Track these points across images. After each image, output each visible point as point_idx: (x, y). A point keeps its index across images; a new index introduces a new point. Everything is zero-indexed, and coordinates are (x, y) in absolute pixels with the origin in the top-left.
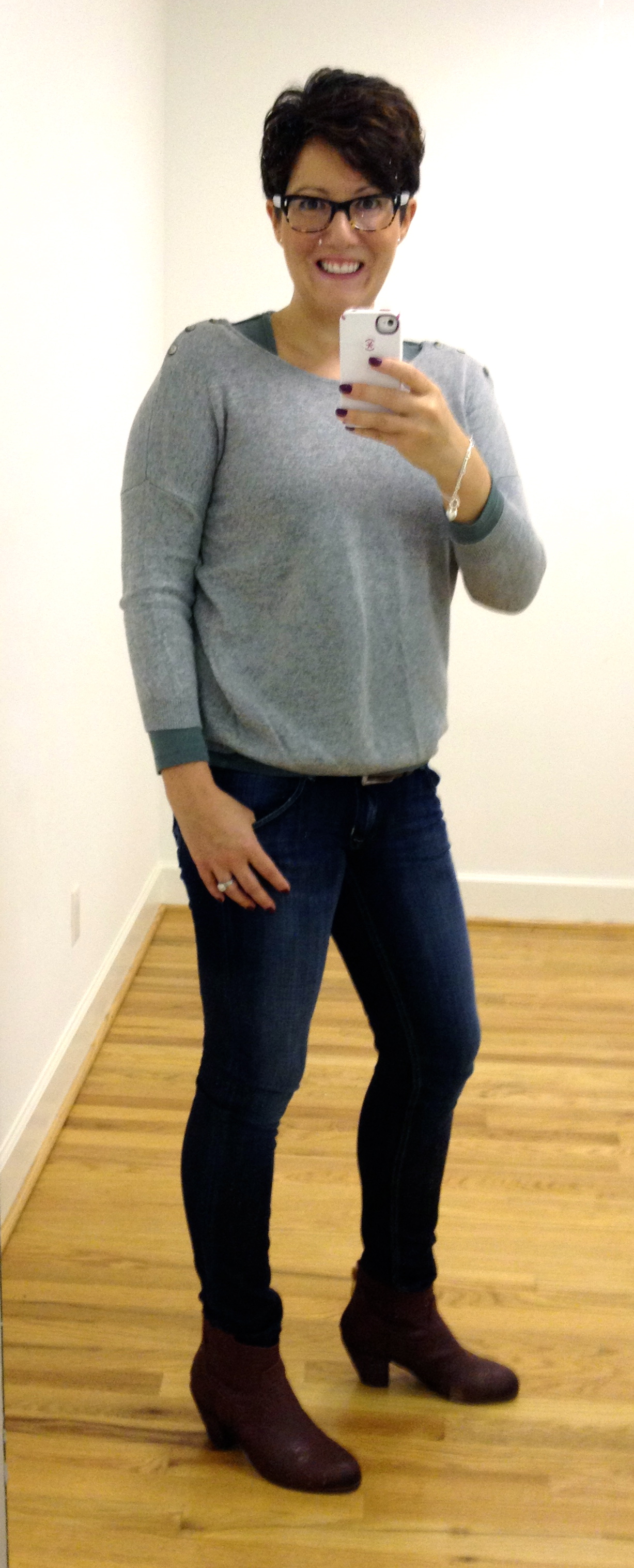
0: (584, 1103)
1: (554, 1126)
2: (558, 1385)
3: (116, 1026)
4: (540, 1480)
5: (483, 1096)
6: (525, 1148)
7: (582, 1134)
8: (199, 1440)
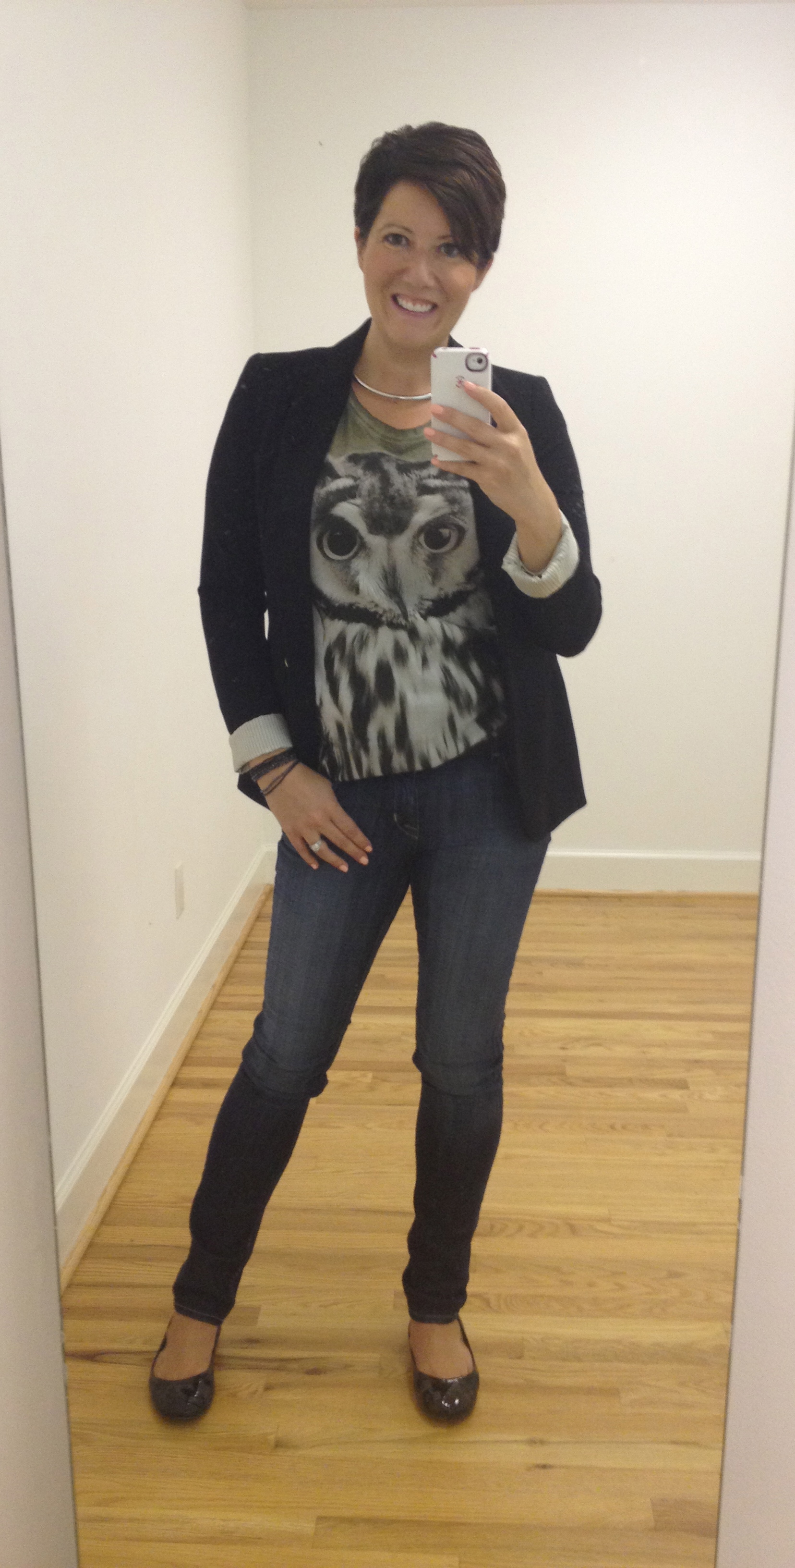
0: (656, 1053)
1: (630, 1074)
2: (628, 1306)
3: (222, 994)
4: (612, 1392)
5: (563, 1048)
6: (601, 1094)
7: (653, 1080)
8: (295, 1366)
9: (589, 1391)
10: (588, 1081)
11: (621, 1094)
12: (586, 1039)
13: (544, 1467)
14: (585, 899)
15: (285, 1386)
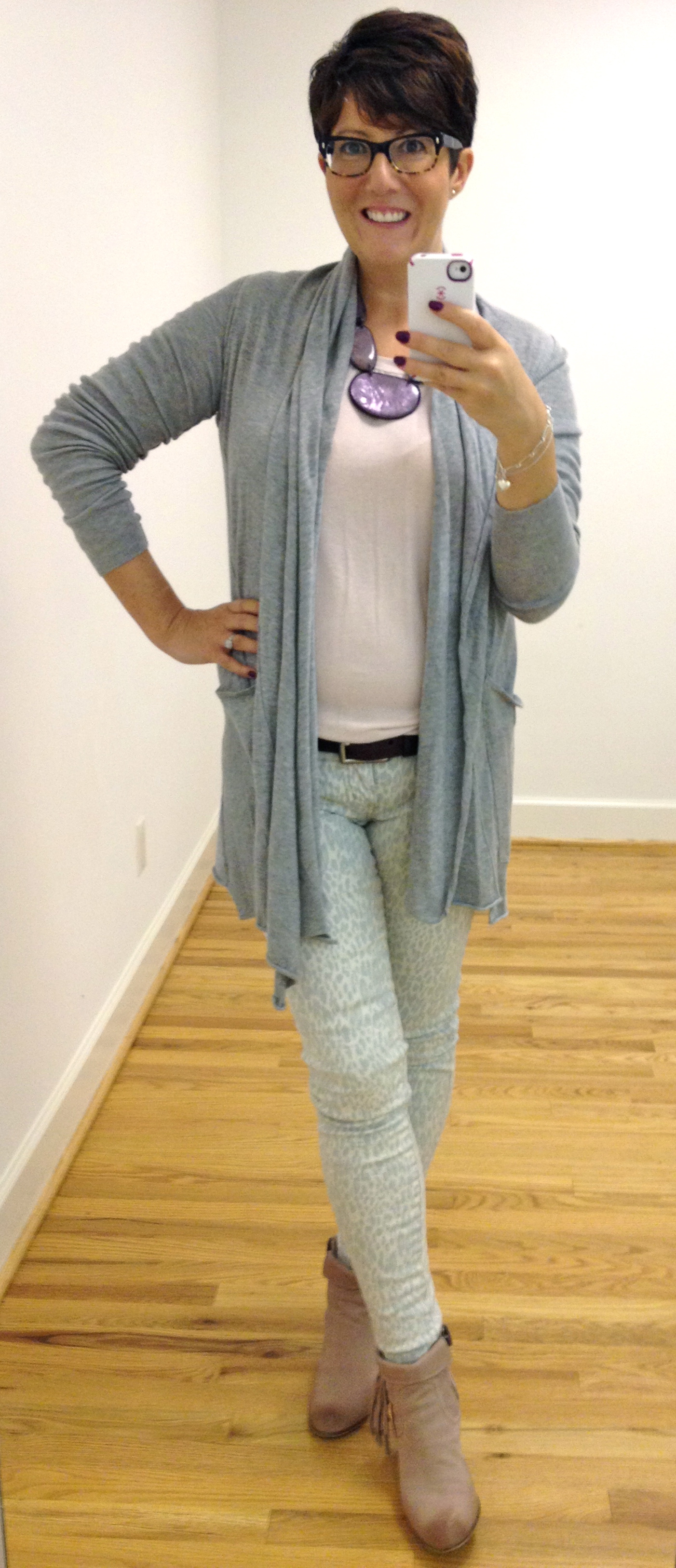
0: (623, 1012)
1: (595, 1036)
2: (590, 1283)
3: (187, 949)
4: (571, 1376)
5: (530, 1008)
6: (567, 1056)
7: (620, 1042)
8: (250, 1348)
9: (549, 1375)
10: (554, 1043)
11: (586, 1056)
12: (552, 997)
13: (502, 1456)
14: (555, 848)
15: (241, 1370)
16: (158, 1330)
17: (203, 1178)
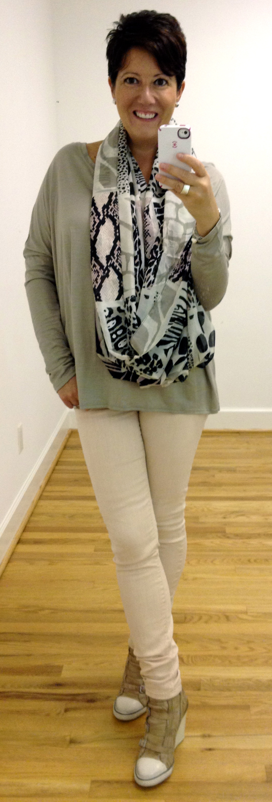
1: (259, 531)
3: (45, 491)
4: (247, 707)
5: (225, 518)
6: (244, 542)
8: (80, 698)
9: (234, 707)
10: (237, 536)
11: (254, 542)
12: (237, 512)
13: (210, 750)
14: (238, 434)
15: (75, 709)
16: (33, 690)
17: (55, 610)
